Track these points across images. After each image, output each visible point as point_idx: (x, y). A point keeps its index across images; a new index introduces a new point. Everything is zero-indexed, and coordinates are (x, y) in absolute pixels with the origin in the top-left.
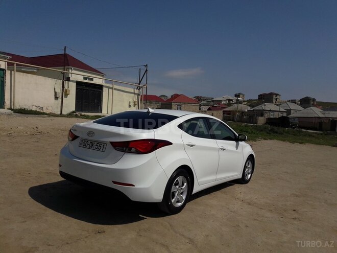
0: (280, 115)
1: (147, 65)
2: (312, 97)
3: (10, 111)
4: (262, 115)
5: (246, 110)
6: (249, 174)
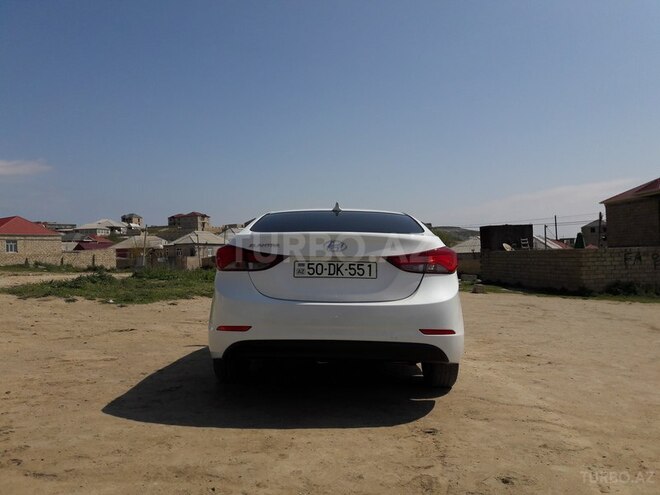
4: (193, 254)
5: (161, 246)
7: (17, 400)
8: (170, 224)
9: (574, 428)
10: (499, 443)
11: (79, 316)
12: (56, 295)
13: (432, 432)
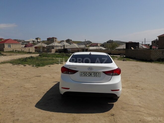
4: (53, 48)
5: (46, 46)
7: (15, 102)
8: (47, 40)
9: (148, 114)
10: (129, 119)
11: (27, 71)
12: (21, 64)
13: (113, 115)
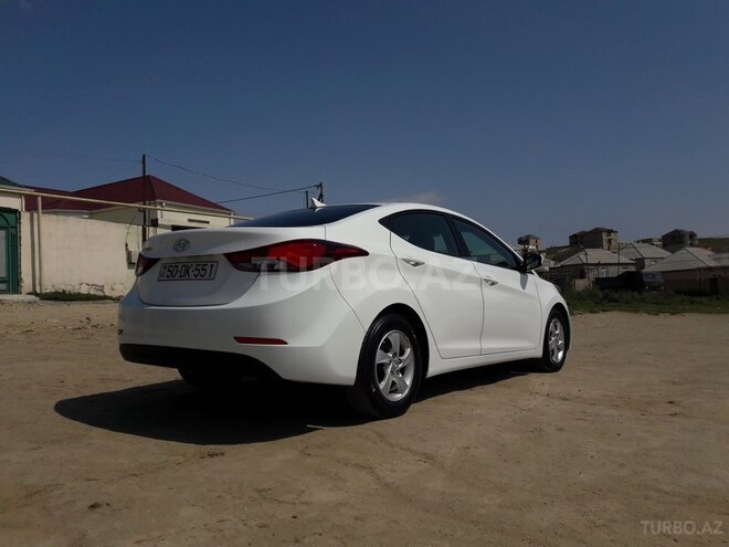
0: (622, 270)
1: (321, 185)
2: (689, 229)
3: (33, 297)
4: (582, 276)
5: (547, 268)
6: (559, 350)
8: (570, 243)
